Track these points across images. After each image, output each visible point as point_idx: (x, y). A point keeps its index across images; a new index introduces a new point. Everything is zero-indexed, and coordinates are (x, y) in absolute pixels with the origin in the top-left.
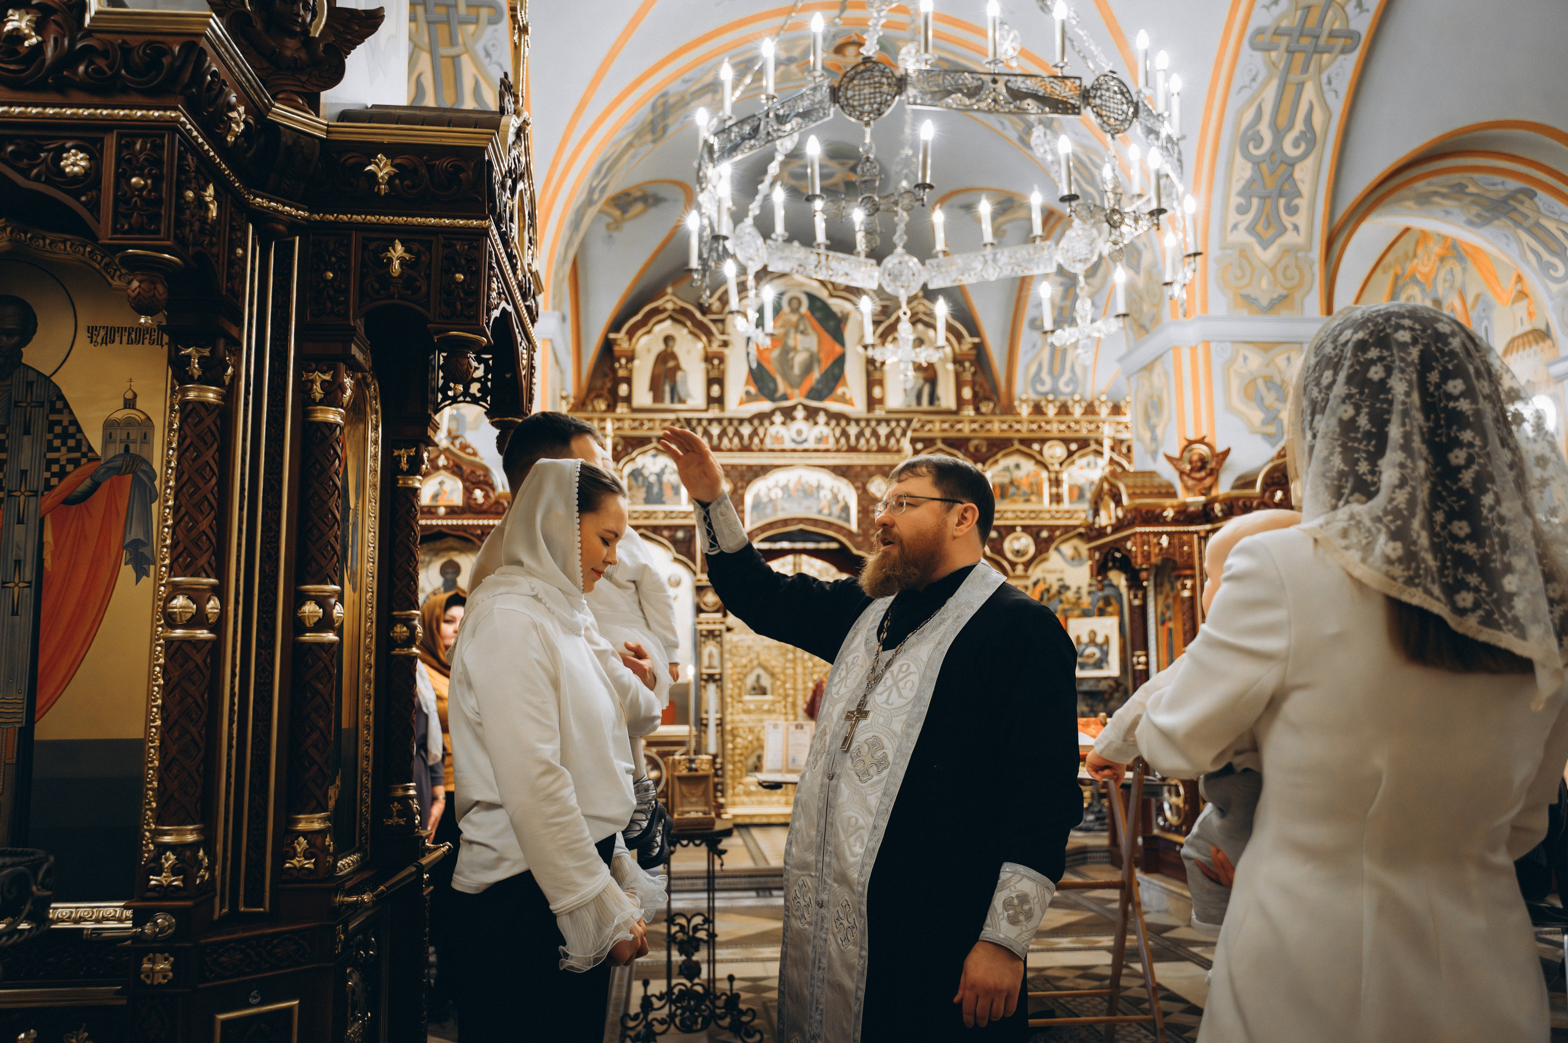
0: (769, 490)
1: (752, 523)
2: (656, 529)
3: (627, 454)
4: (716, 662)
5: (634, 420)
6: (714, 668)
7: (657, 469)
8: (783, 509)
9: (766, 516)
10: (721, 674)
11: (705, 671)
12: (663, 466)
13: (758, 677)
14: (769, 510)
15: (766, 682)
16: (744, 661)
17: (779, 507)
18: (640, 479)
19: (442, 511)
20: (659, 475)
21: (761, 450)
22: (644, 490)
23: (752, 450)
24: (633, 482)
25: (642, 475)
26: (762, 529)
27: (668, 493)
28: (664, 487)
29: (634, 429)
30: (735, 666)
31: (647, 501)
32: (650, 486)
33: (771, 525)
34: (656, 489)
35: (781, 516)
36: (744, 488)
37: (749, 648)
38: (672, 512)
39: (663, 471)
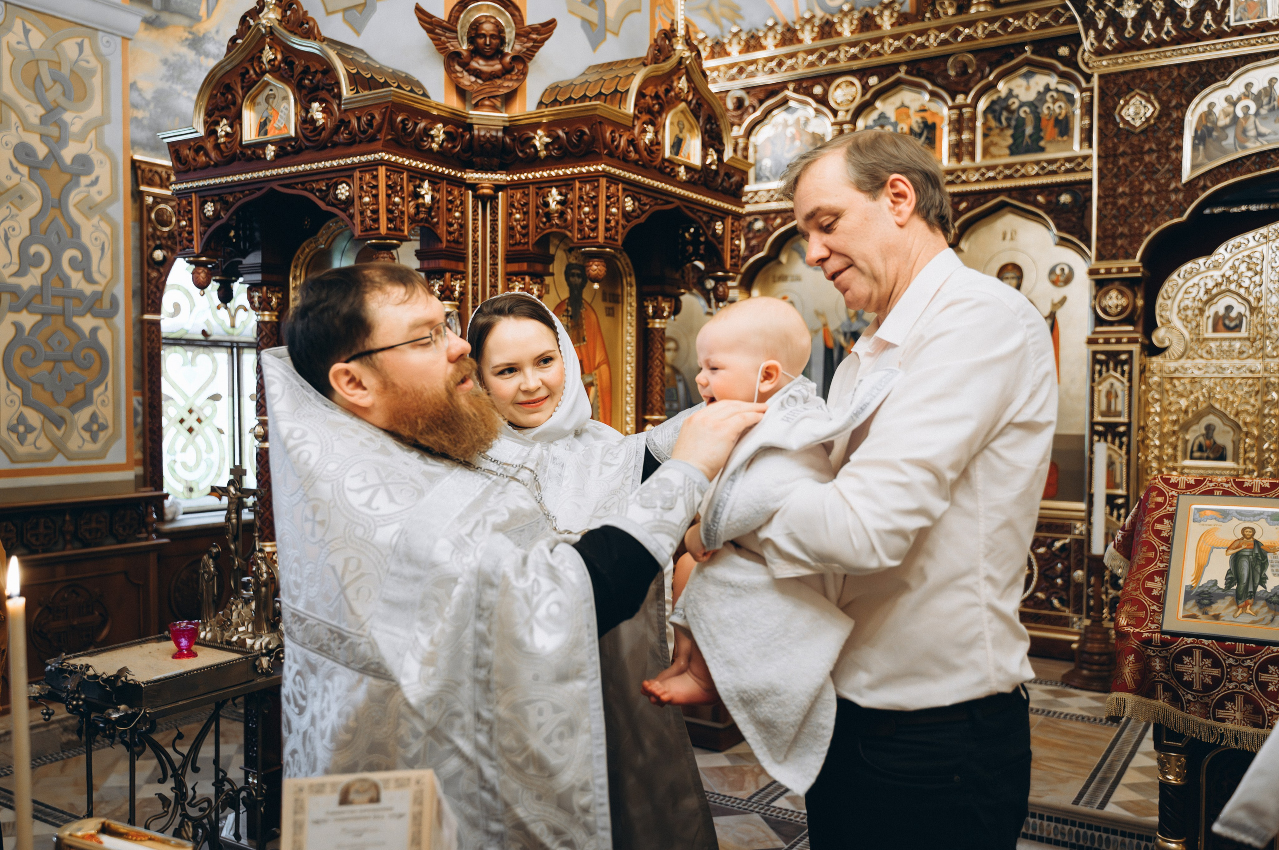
0: (1234, 104)
1: (1194, 167)
2: (1025, 193)
3: (982, 78)
4: (1121, 404)
5: (991, 20)
6: (1119, 414)
7: (1031, 96)
8: (1260, 135)
9: (1225, 152)
10: (1128, 425)
11: (1098, 418)
12: (1041, 89)
13: (1210, 429)
14: (1230, 140)
15: (1224, 437)
16: (1184, 403)
17: (1252, 133)
18: (1005, 114)
19: (270, 151)
20: (1034, 106)
21: (1219, 34)
22: (1010, 132)
23: (1202, 37)
24: (993, 123)
25: (1007, 108)
26: (1215, 174)
27: (1049, 130)
28: (1043, 124)
29: (993, 34)
30: (1165, 411)
31: (1014, 150)
32: (1021, 123)
33: (1234, 166)
34: (1029, 130)
35: (1254, 147)
36: (1183, 107)
37: (1193, 381)
38: (1051, 162)
39: (1041, 96)
